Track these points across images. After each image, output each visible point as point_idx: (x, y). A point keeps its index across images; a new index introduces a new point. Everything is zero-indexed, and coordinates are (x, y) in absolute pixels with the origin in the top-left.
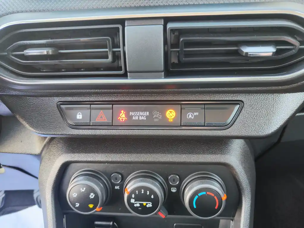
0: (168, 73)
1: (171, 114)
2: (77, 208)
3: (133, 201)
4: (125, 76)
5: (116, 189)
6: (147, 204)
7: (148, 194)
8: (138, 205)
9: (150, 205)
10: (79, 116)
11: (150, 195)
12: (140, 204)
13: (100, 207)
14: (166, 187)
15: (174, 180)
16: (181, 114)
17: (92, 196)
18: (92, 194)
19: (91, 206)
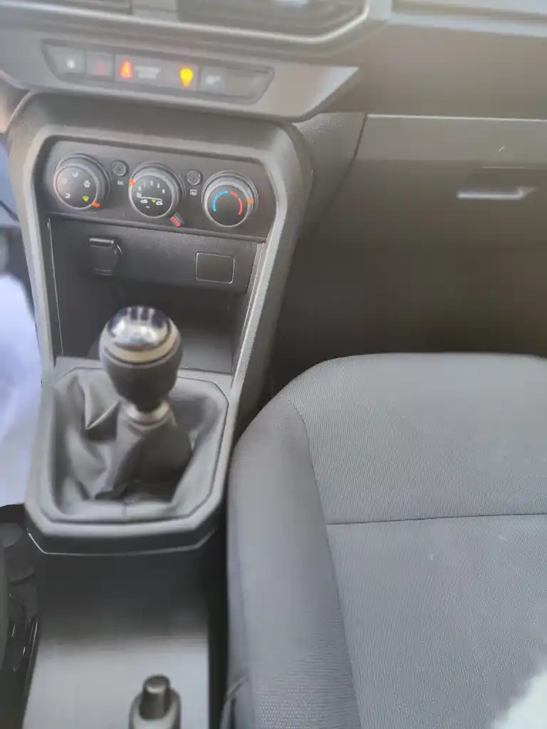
0: (184, 17)
1: (187, 75)
2: (66, 200)
3: (139, 195)
4: (129, 12)
5: (119, 185)
6: (156, 201)
7: (158, 187)
8: (145, 202)
9: (160, 203)
10: (71, 64)
11: (161, 188)
12: (148, 200)
13: (97, 202)
14: (183, 187)
15: (194, 179)
16: (198, 76)
17: (87, 184)
18: (87, 182)
19: (86, 199)
